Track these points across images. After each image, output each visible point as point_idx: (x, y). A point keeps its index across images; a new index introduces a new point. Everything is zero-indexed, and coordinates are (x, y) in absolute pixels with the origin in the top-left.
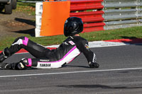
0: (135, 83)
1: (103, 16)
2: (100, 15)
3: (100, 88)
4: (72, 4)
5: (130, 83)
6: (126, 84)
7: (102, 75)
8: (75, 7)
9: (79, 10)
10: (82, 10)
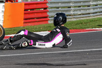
0: (71, 61)
1: (48, 14)
2: (46, 12)
3: (46, 66)
4: (25, 4)
5: (67, 62)
6: (64, 62)
7: (47, 56)
8: (27, 7)
9: (31, 10)
10: (33, 9)
